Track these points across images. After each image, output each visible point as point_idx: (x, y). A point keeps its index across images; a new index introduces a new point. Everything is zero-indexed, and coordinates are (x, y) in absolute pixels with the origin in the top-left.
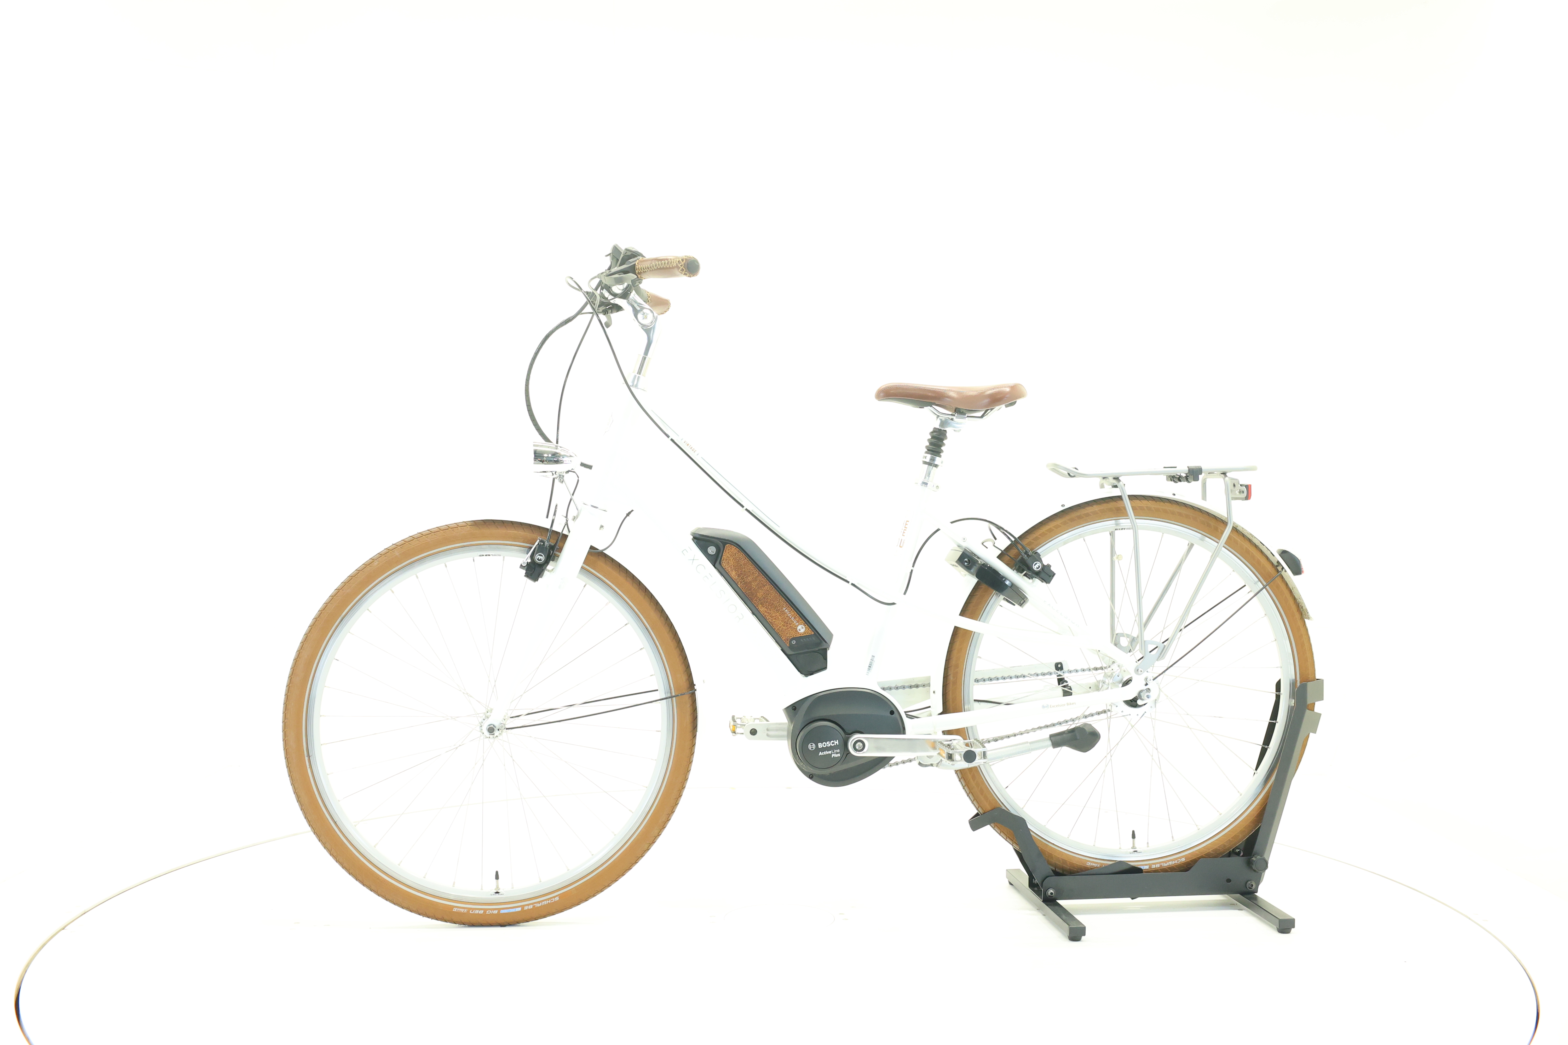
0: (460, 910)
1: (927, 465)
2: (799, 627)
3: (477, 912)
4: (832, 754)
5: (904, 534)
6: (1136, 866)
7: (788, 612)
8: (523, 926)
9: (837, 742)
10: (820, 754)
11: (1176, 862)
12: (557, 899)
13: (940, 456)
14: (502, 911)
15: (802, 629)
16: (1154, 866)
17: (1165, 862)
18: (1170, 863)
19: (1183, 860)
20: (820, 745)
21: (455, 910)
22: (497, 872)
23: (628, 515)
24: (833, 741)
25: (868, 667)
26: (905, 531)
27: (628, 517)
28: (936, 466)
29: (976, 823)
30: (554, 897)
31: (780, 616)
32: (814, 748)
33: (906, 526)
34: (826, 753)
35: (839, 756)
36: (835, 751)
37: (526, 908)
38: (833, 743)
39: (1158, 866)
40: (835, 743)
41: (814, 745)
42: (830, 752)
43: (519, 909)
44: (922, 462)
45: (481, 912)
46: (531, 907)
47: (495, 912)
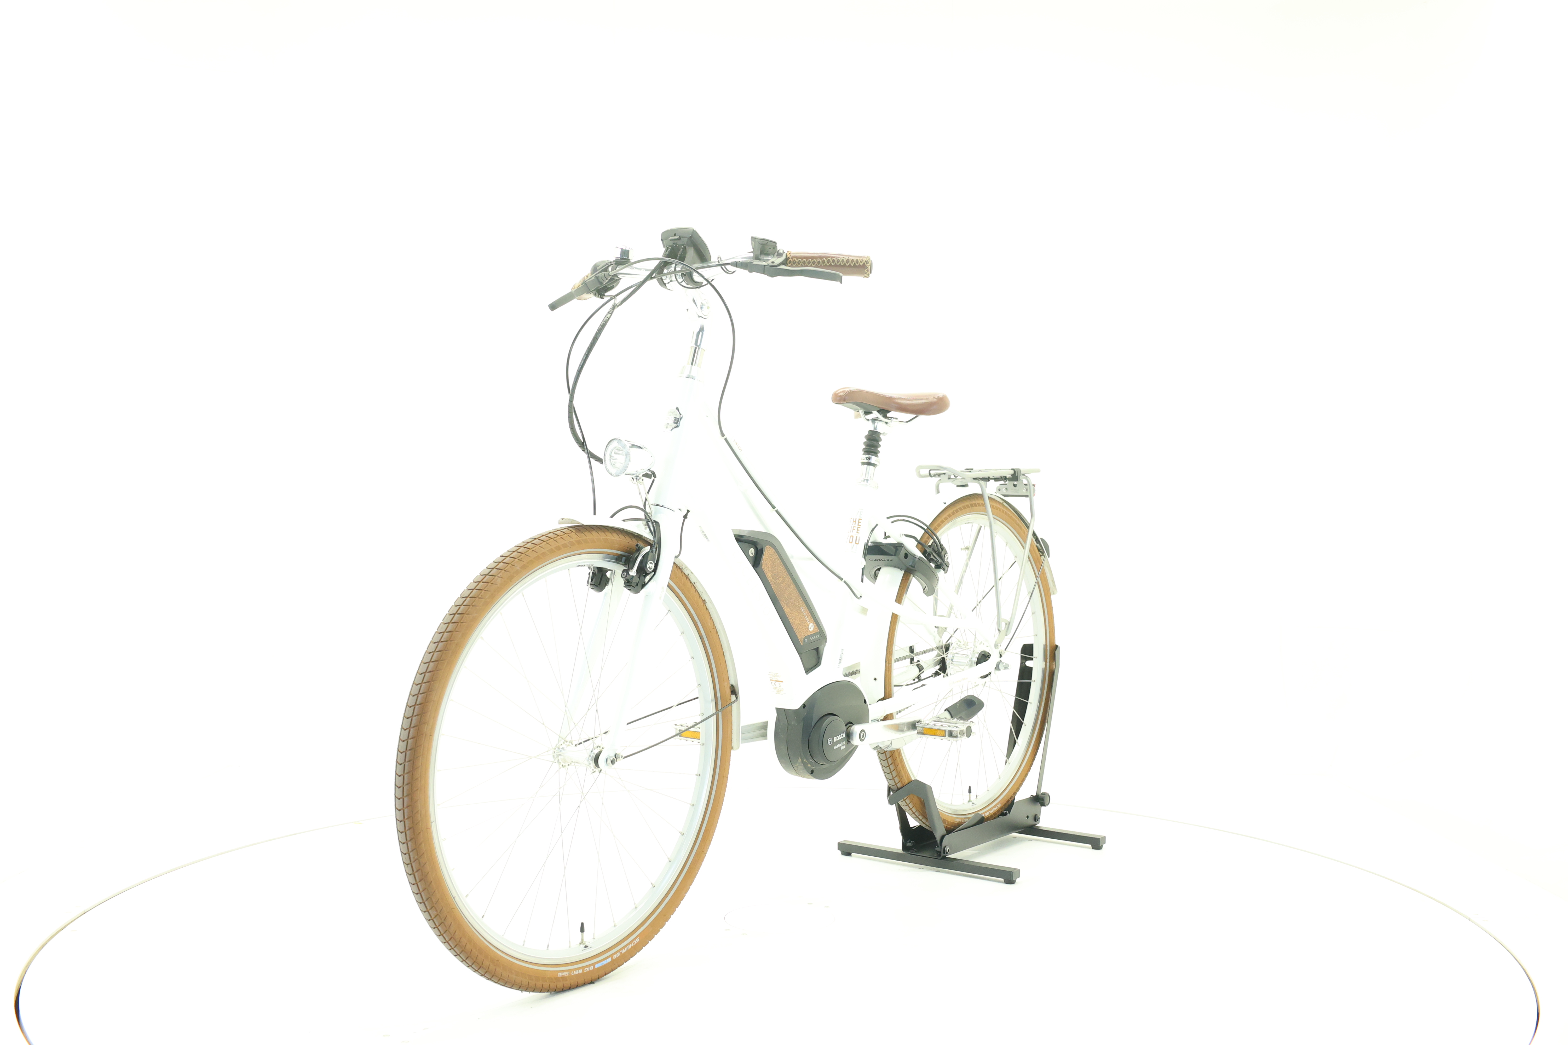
1: (866, 465)
2: (810, 626)
3: (577, 972)
5: (858, 531)
7: (804, 611)
10: (835, 747)
12: (638, 940)
13: (877, 456)
14: (597, 966)
15: (812, 627)
17: (991, 809)
18: (994, 810)
19: (1000, 805)
20: (835, 739)
21: (560, 975)
22: (582, 924)
23: (685, 517)
25: (839, 660)
26: (859, 529)
27: (686, 520)
28: (874, 465)
30: (635, 939)
31: (798, 615)
32: (832, 742)
33: (860, 524)
34: (838, 746)
35: (845, 747)
36: (843, 743)
37: (615, 957)
40: (843, 735)
41: (832, 739)
42: (840, 745)
43: (609, 960)
44: (861, 464)
45: (580, 971)
46: (618, 954)
47: (591, 968)
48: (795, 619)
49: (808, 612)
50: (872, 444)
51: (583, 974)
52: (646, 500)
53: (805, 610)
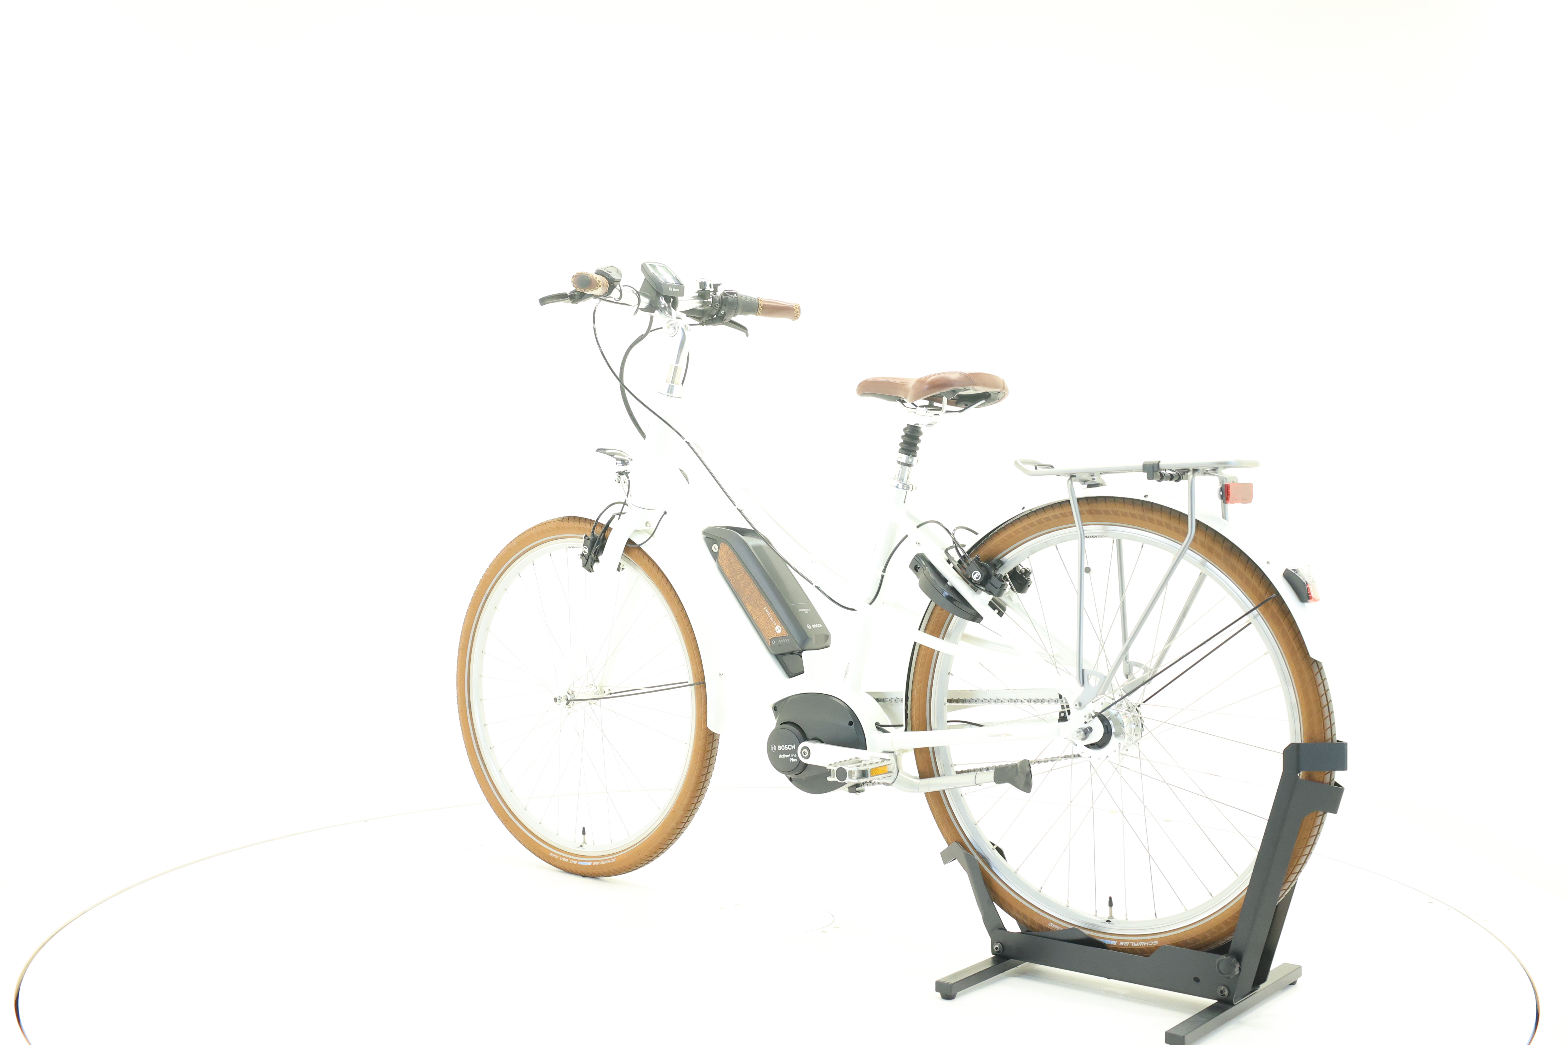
0: (554, 855)
1: (902, 465)
2: (777, 628)
3: (564, 859)
4: (789, 758)
6: (1098, 939)
8: (603, 881)
9: (794, 747)
10: (780, 756)
11: (1147, 944)
12: (614, 860)
13: (914, 456)
14: (580, 863)
15: (779, 630)
16: (1122, 944)
17: (1136, 941)
18: (1141, 944)
20: (780, 748)
21: (551, 854)
22: (584, 828)
24: (790, 745)
28: (911, 466)
29: (947, 857)
30: (613, 858)
31: (762, 615)
32: (775, 750)
34: (785, 756)
35: (796, 761)
36: (792, 755)
37: (595, 864)
38: (790, 747)
39: (1127, 944)
40: (792, 747)
41: (775, 746)
42: (788, 756)
43: (590, 864)
44: (897, 462)
45: (567, 860)
46: (597, 863)
47: (575, 862)
48: (759, 618)
49: (772, 613)
51: (568, 863)
52: (627, 496)
53: (769, 611)
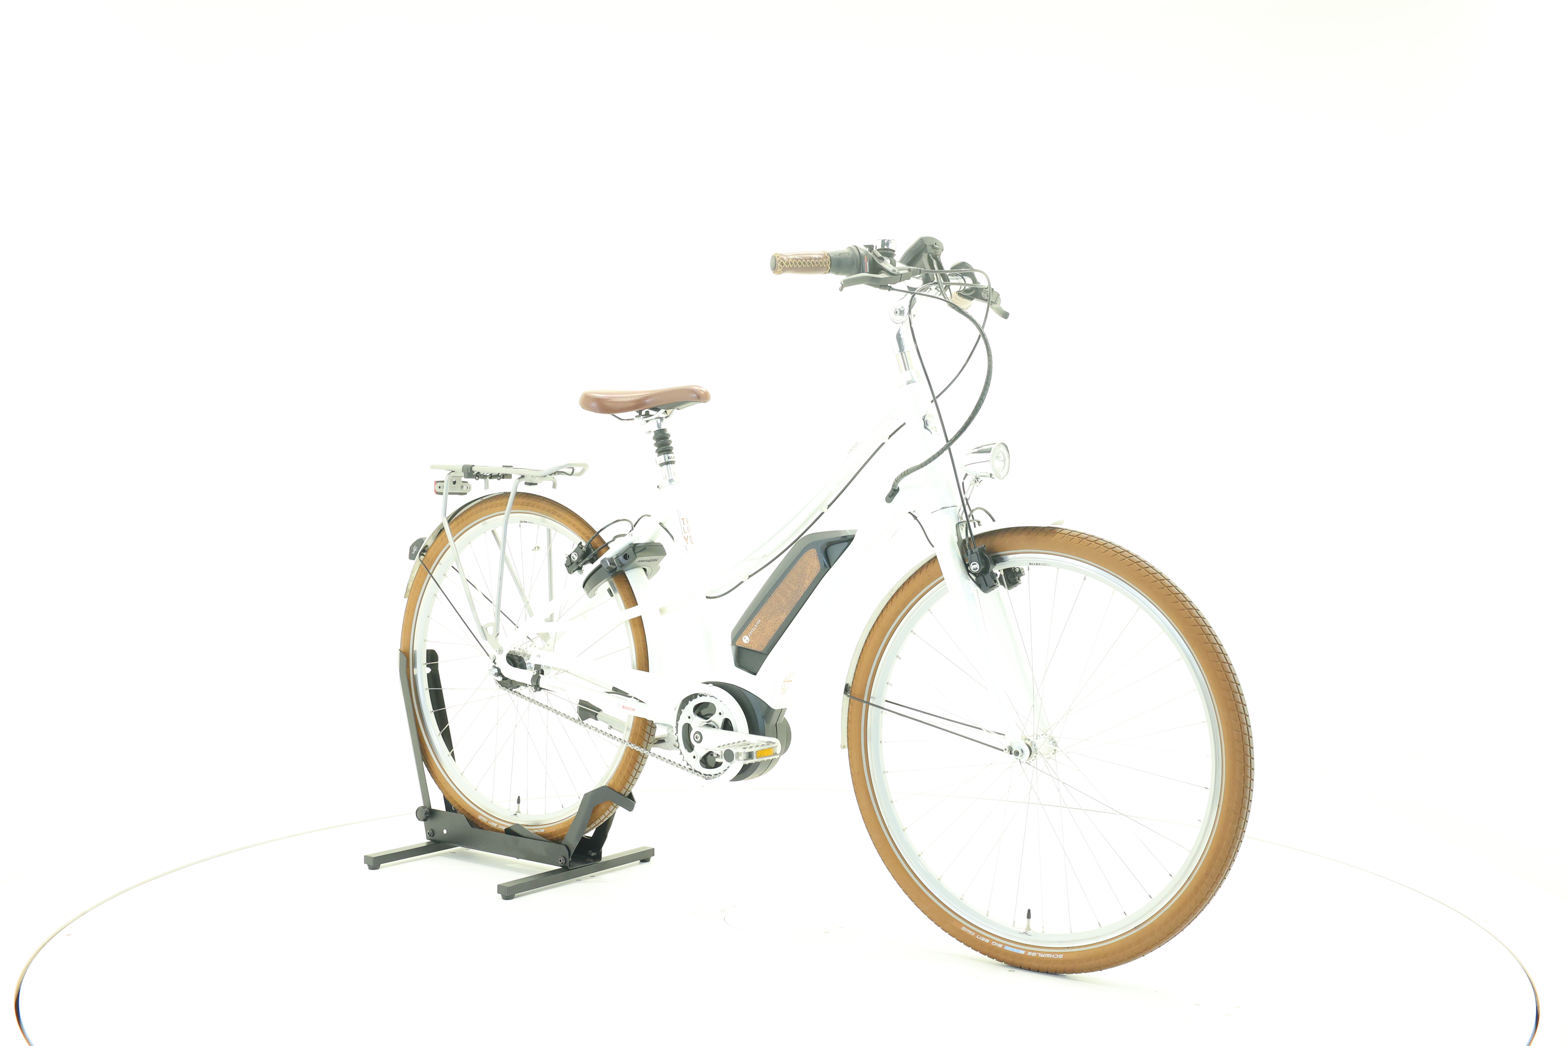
50: (663, 443)
